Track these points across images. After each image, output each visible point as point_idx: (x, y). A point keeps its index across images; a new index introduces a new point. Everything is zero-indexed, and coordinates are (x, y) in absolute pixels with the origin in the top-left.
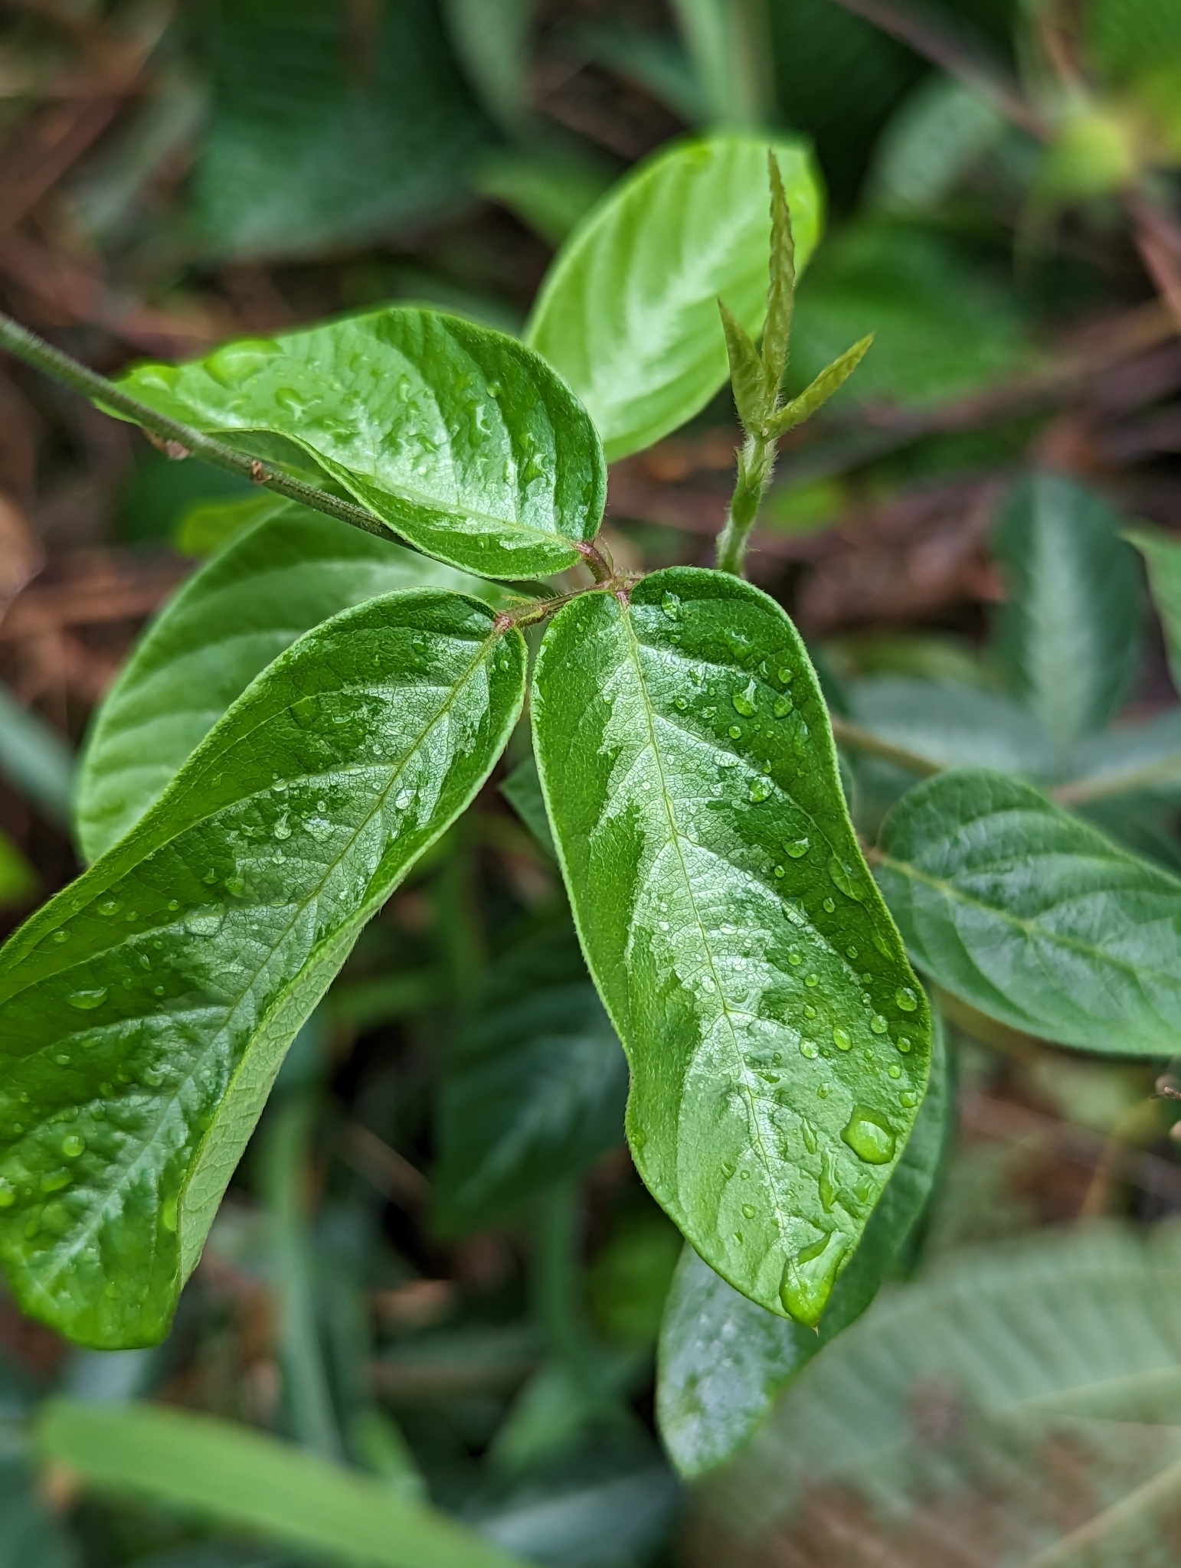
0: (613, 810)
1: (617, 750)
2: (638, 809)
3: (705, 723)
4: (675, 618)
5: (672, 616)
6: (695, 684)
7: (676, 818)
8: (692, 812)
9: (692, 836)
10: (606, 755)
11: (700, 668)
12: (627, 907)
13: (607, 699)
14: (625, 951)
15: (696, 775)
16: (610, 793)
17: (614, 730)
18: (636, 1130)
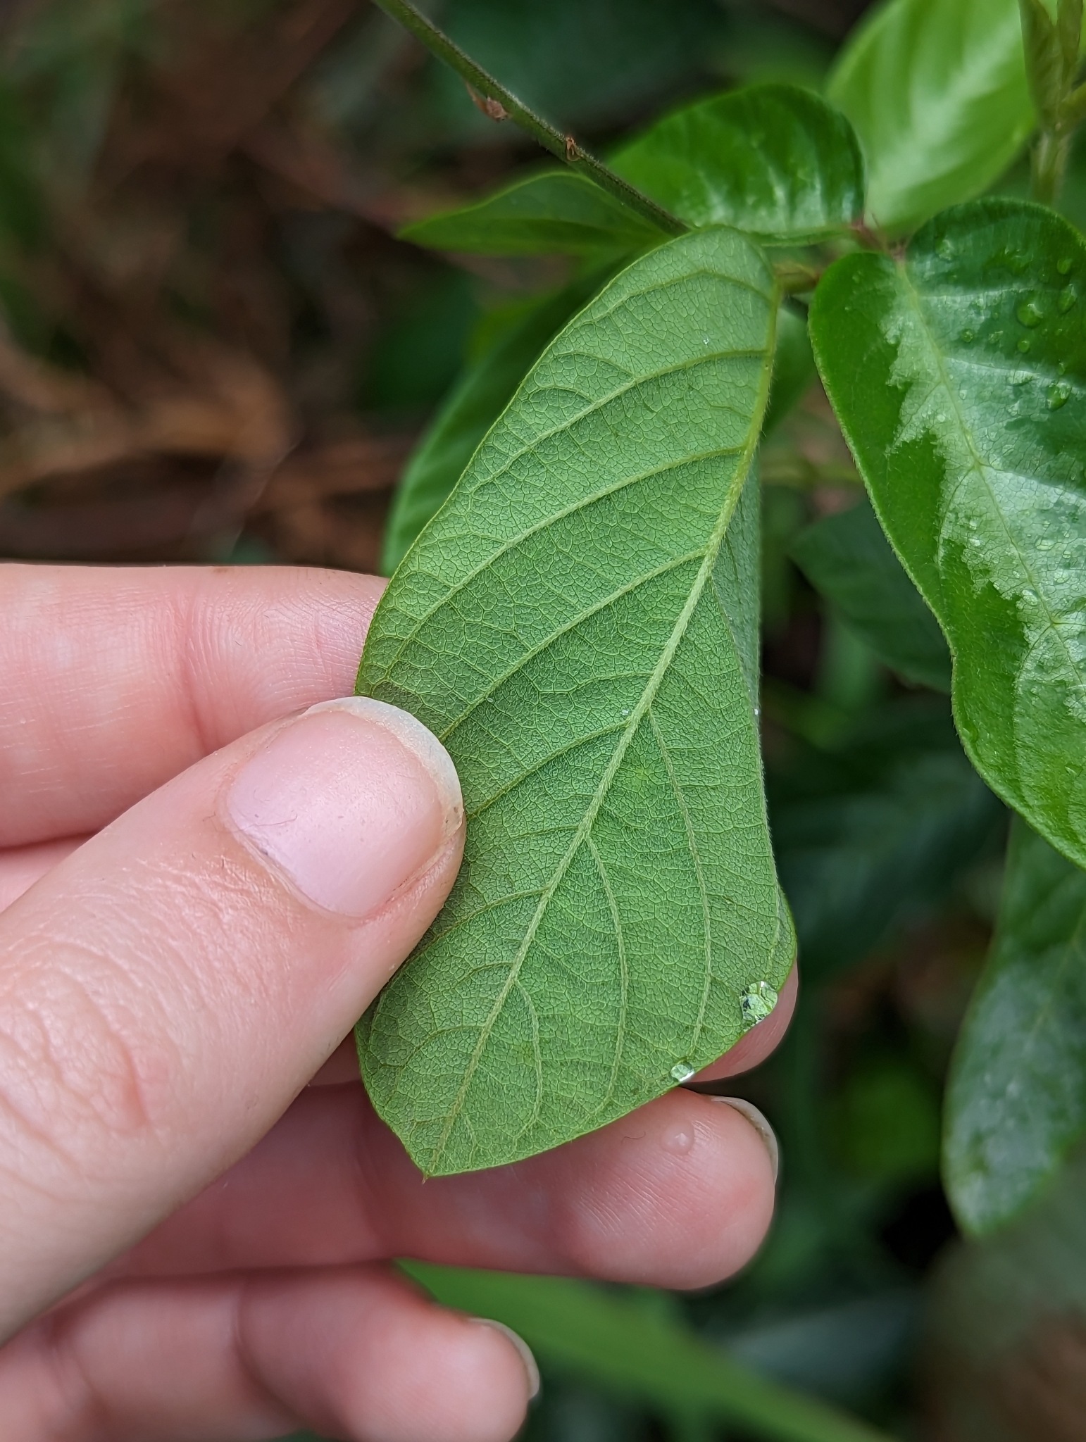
0: (908, 435)
1: (908, 385)
2: (934, 437)
3: (992, 347)
4: (950, 259)
5: (947, 257)
6: (978, 314)
7: (977, 449)
8: (992, 438)
9: (995, 463)
10: (895, 387)
11: (984, 298)
12: (933, 520)
13: (892, 342)
14: (935, 557)
15: (992, 400)
16: (904, 422)
17: (900, 369)
18: (967, 724)
